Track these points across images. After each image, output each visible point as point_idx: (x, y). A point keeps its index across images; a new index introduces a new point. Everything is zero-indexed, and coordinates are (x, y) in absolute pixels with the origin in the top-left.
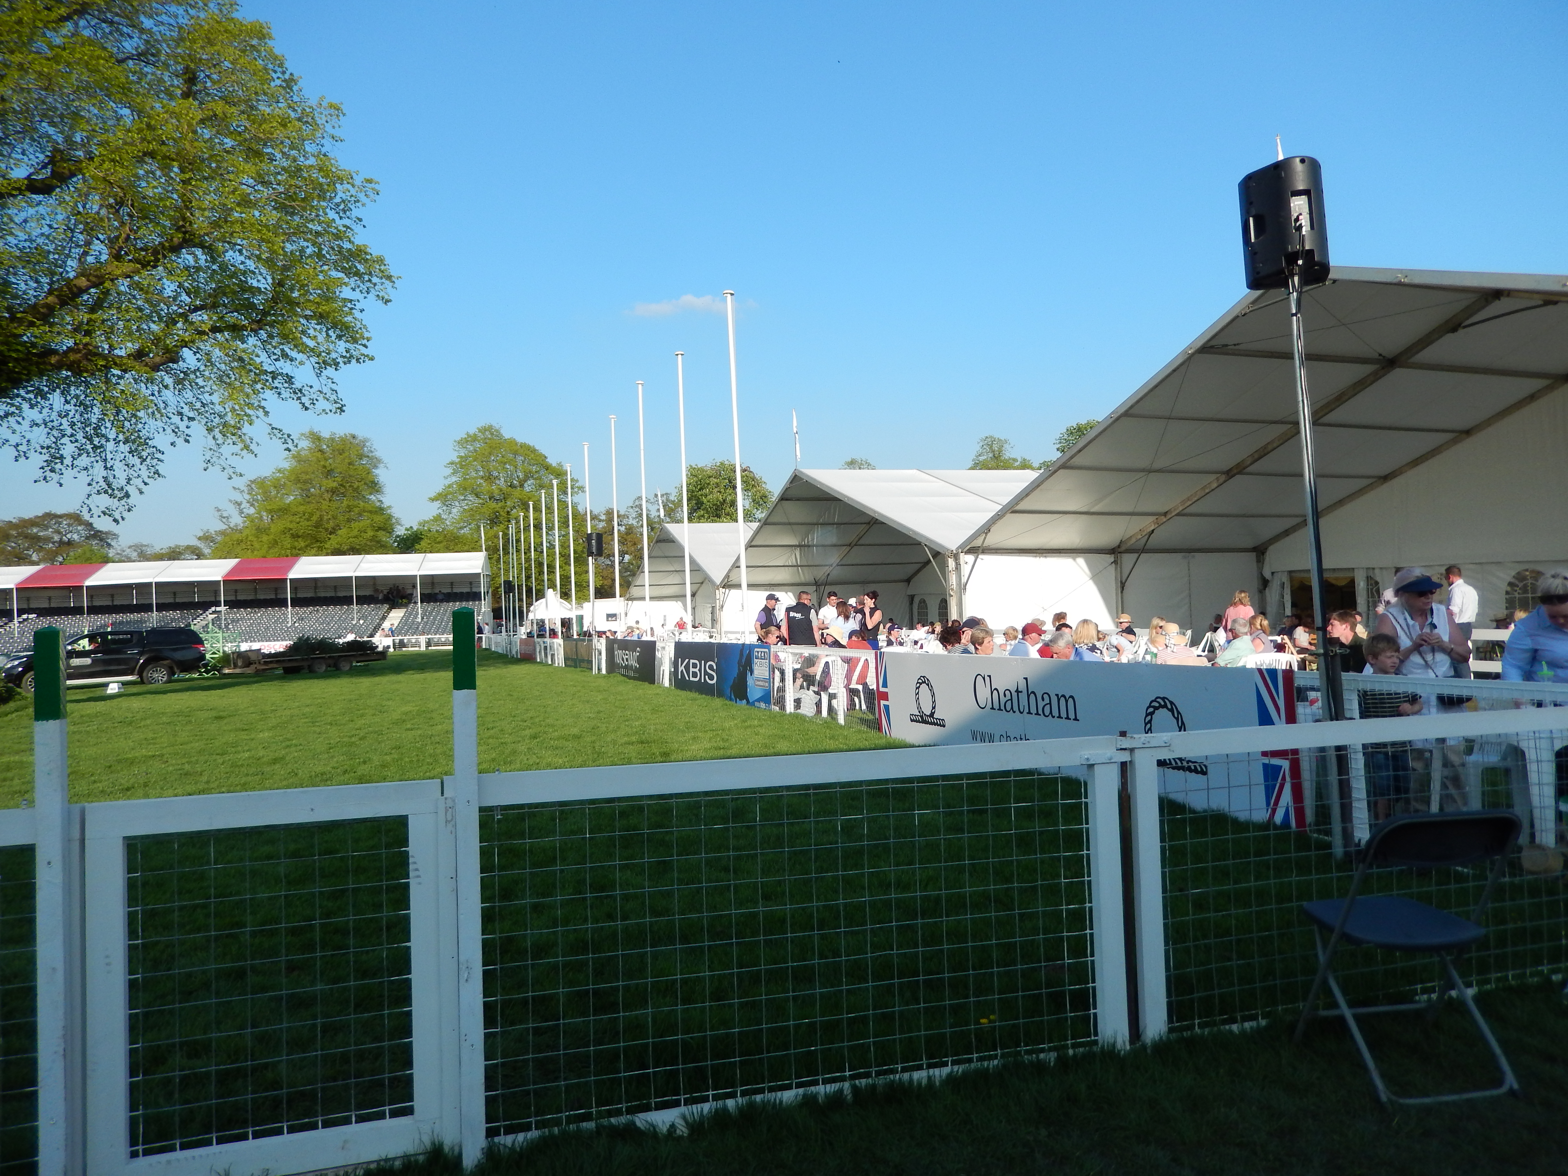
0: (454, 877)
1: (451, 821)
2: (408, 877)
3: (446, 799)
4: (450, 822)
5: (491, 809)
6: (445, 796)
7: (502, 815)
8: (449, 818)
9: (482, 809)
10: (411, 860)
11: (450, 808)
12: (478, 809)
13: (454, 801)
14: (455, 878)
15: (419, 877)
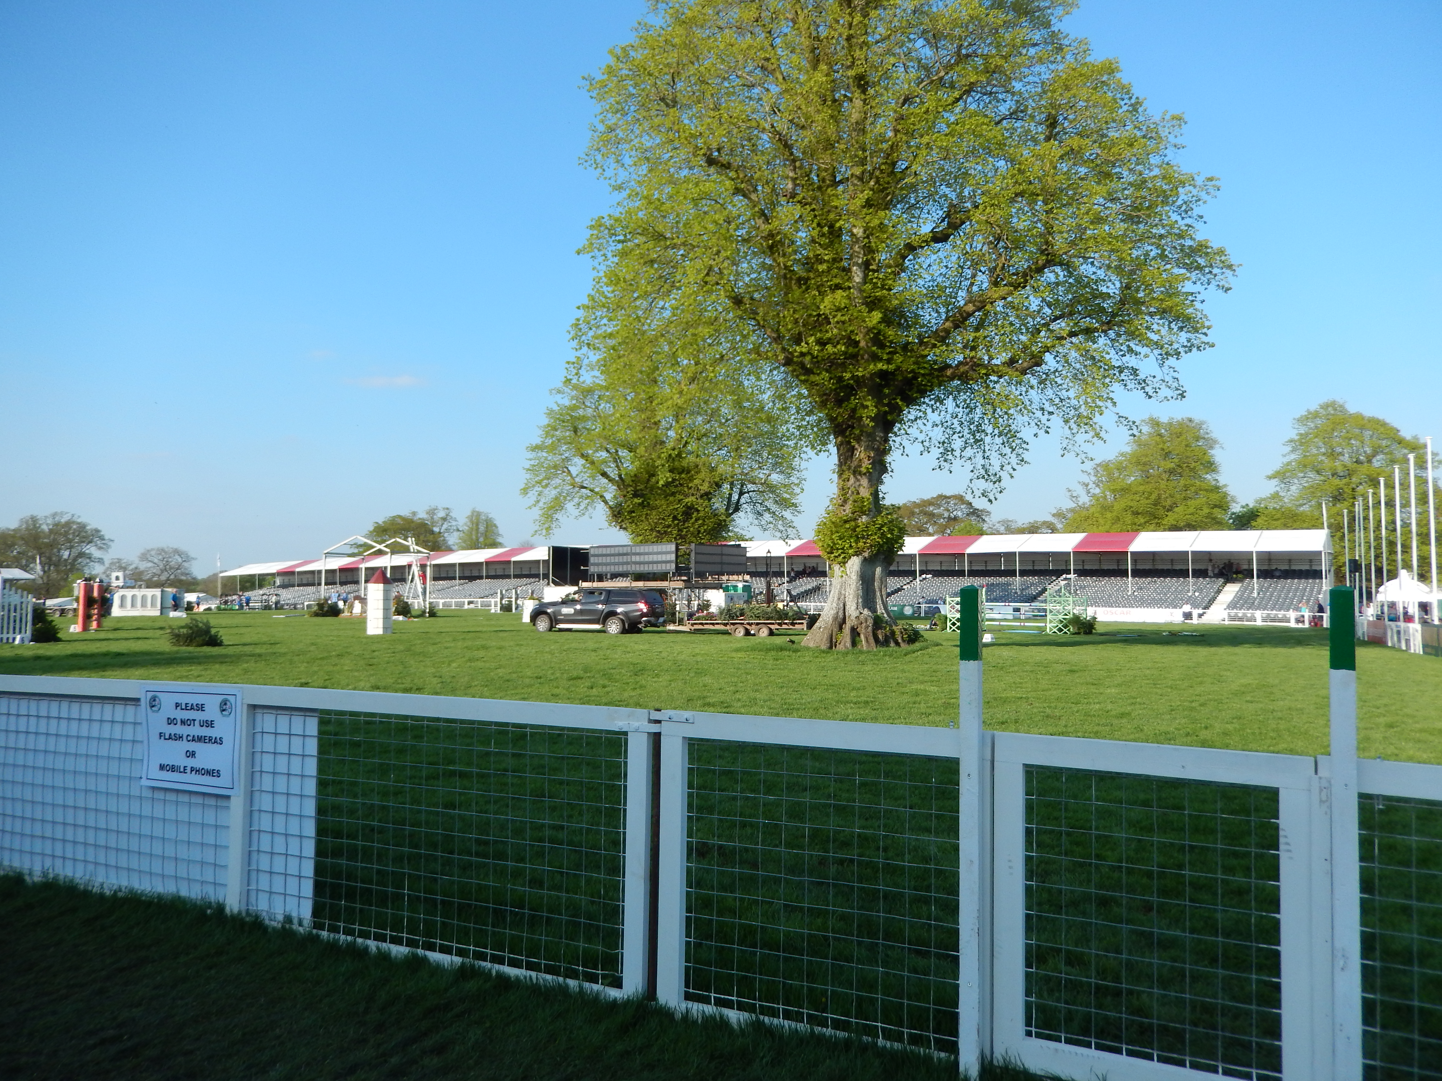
0: (1329, 858)
1: (1327, 802)
2: (1277, 849)
3: (1320, 778)
4: (1324, 802)
5: (1372, 797)
6: (1320, 775)
7: (1384, 805)
8: (1324, 798)
9: (1362, 796)
10: (1281, 833)
11: (1327, 788)
12: (1356, 795)
13: (1329, 782)
15: (1289, 851)
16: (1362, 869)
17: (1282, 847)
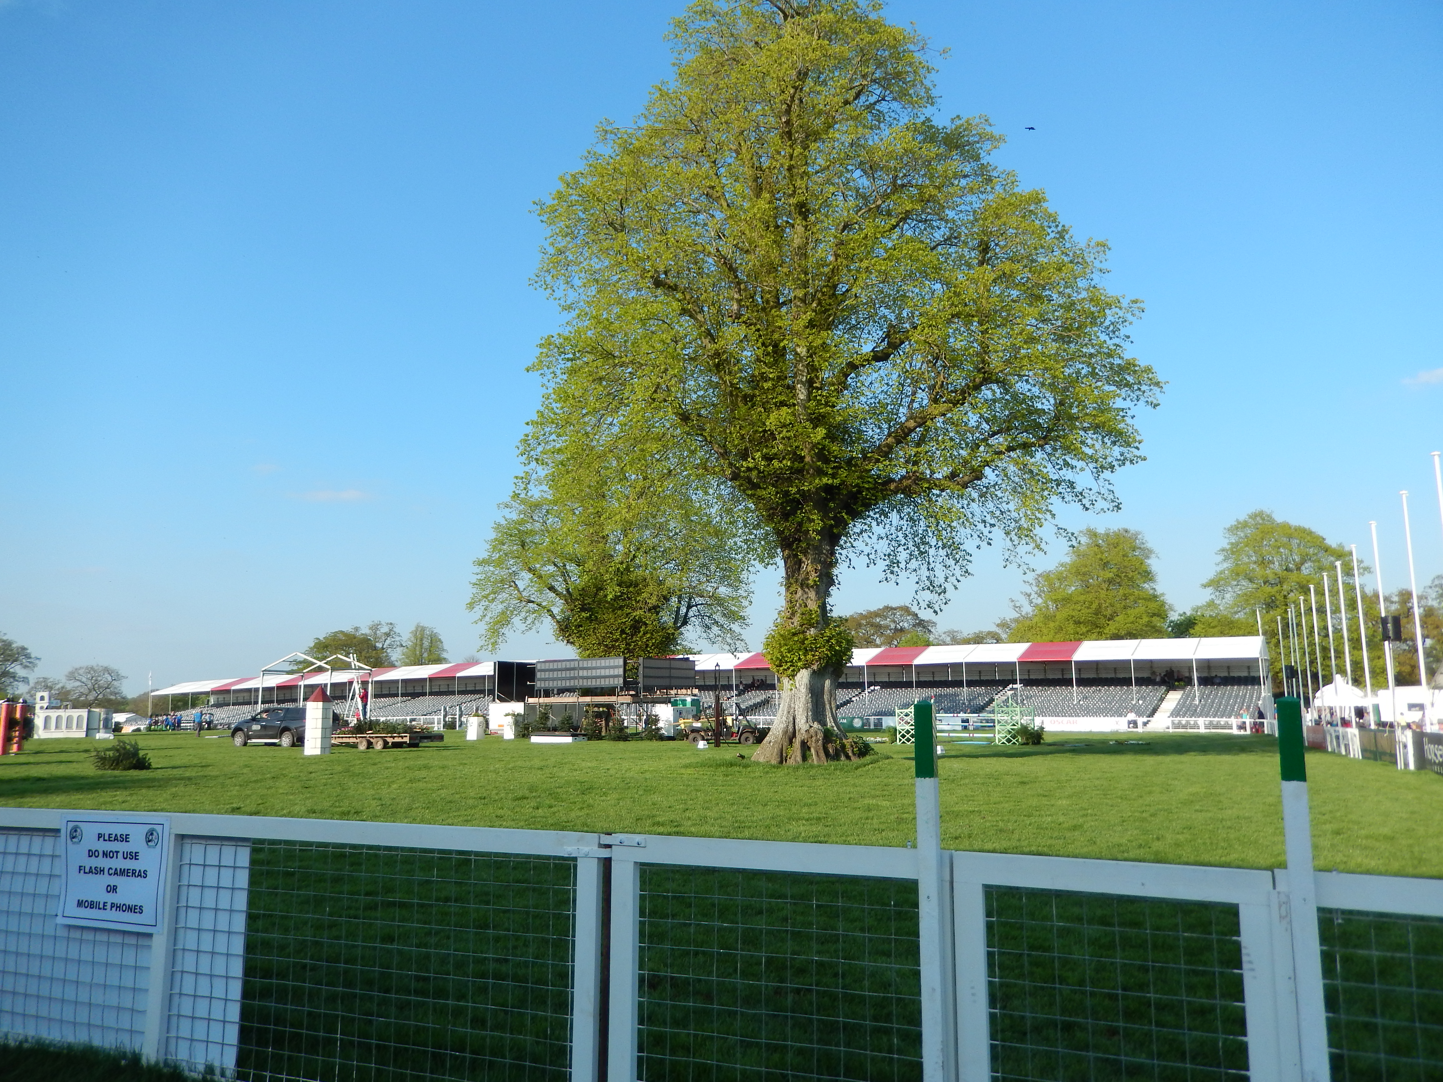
0: (1292, 976)
1: (1286, 917)
2: (1241, 968)
3: (1279, 893)
4: (1284, 918)
5: (1330, 911)
6: (1278, 889)
7: (1343, 919)
8: (1284, 914)
9: (1321, 910)
10: (1244, 951)
11: (1286, 903)
12: (1316, 909)
13: (1288, 897)
14: (1294, 977)
15: (1253, 970)
16: (1325, 986)
17: (1245, 966)
